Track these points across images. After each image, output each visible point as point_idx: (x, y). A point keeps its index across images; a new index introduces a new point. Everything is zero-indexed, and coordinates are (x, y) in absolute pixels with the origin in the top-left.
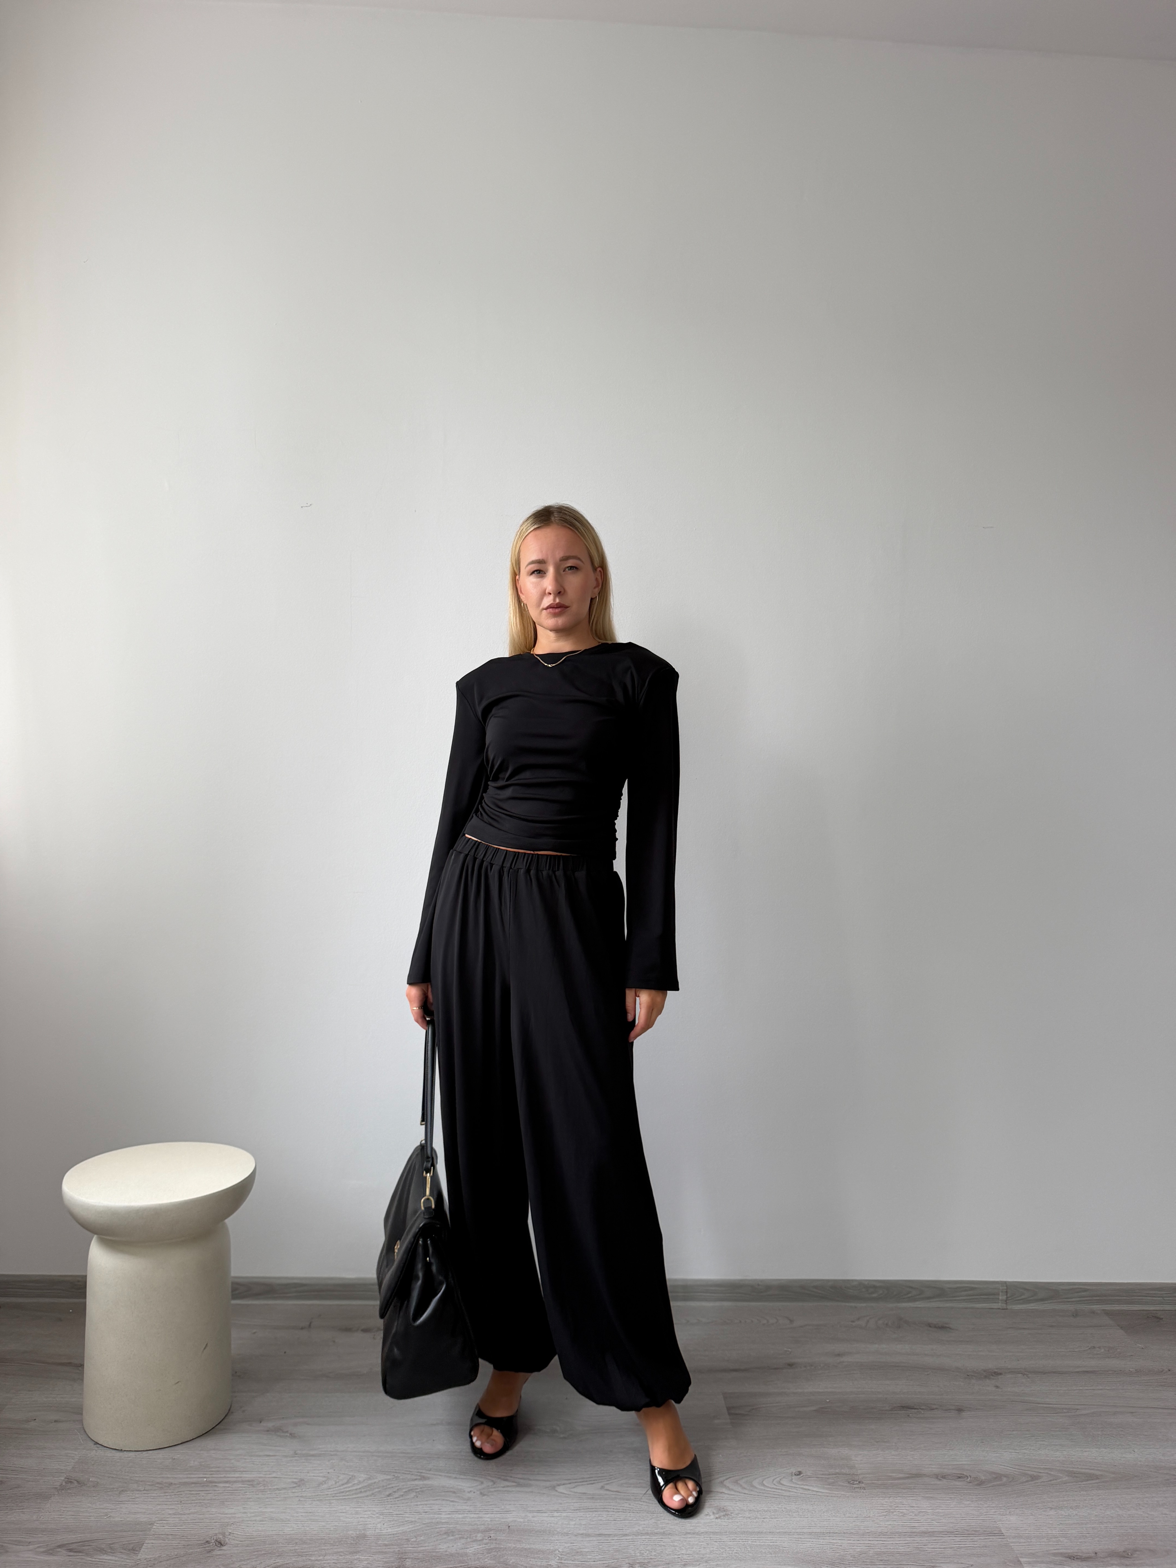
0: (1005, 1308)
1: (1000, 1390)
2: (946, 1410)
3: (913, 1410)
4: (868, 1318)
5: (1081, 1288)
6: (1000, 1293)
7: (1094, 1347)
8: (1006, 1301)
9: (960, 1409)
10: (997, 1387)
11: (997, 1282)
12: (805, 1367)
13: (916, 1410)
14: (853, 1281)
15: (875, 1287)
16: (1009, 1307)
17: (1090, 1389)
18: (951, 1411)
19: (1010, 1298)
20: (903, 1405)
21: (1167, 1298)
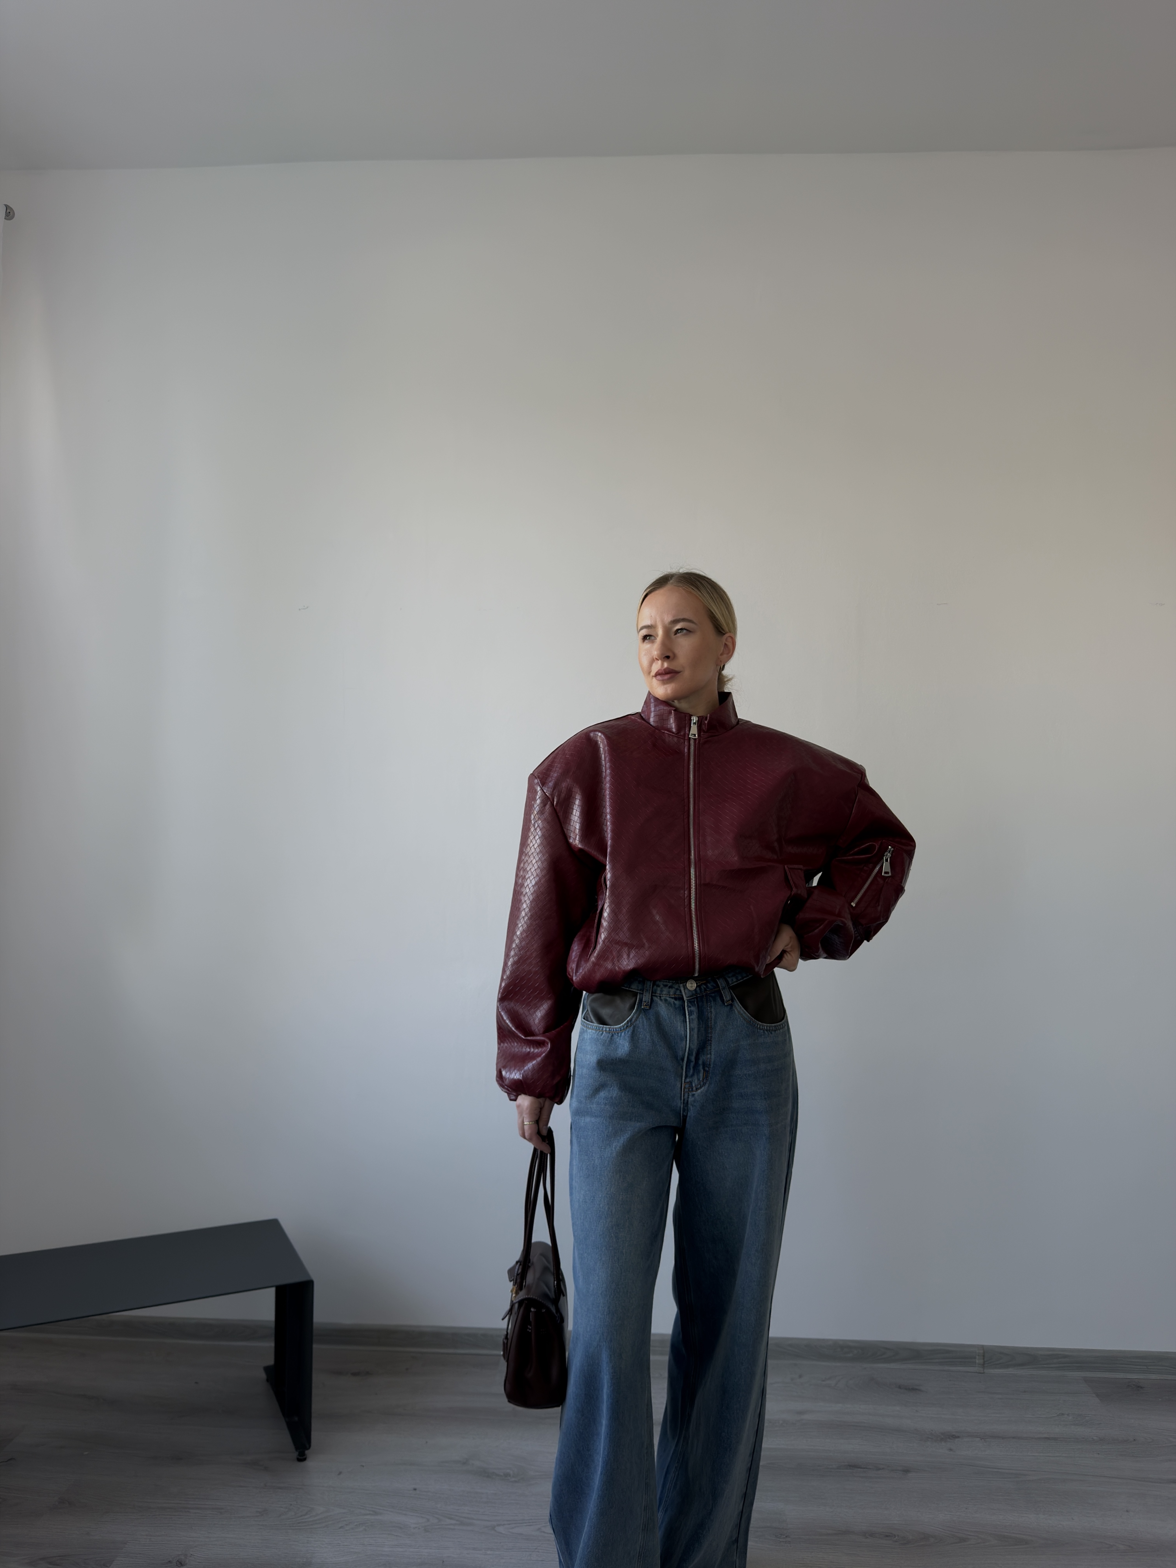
0: (982, 1372)
1: (952, 1453)
2: (892, 1471)
4: (840, 1377)
5: (1062, 1354)
6: (977, 1357)
7: (1063, 1414)
8: (983, 1365)
9: (907, 1470)
10: (951, 1450)
11: (974, 1346)
13: (861, 1470)
14: (828, 1340)
15: (850, 1347)
16: (985, 1371)
17: (1046, 1456)
18: (898, 1472)
19: (987, 1362)
20: (850, 1464)
21: (1149, 1367)
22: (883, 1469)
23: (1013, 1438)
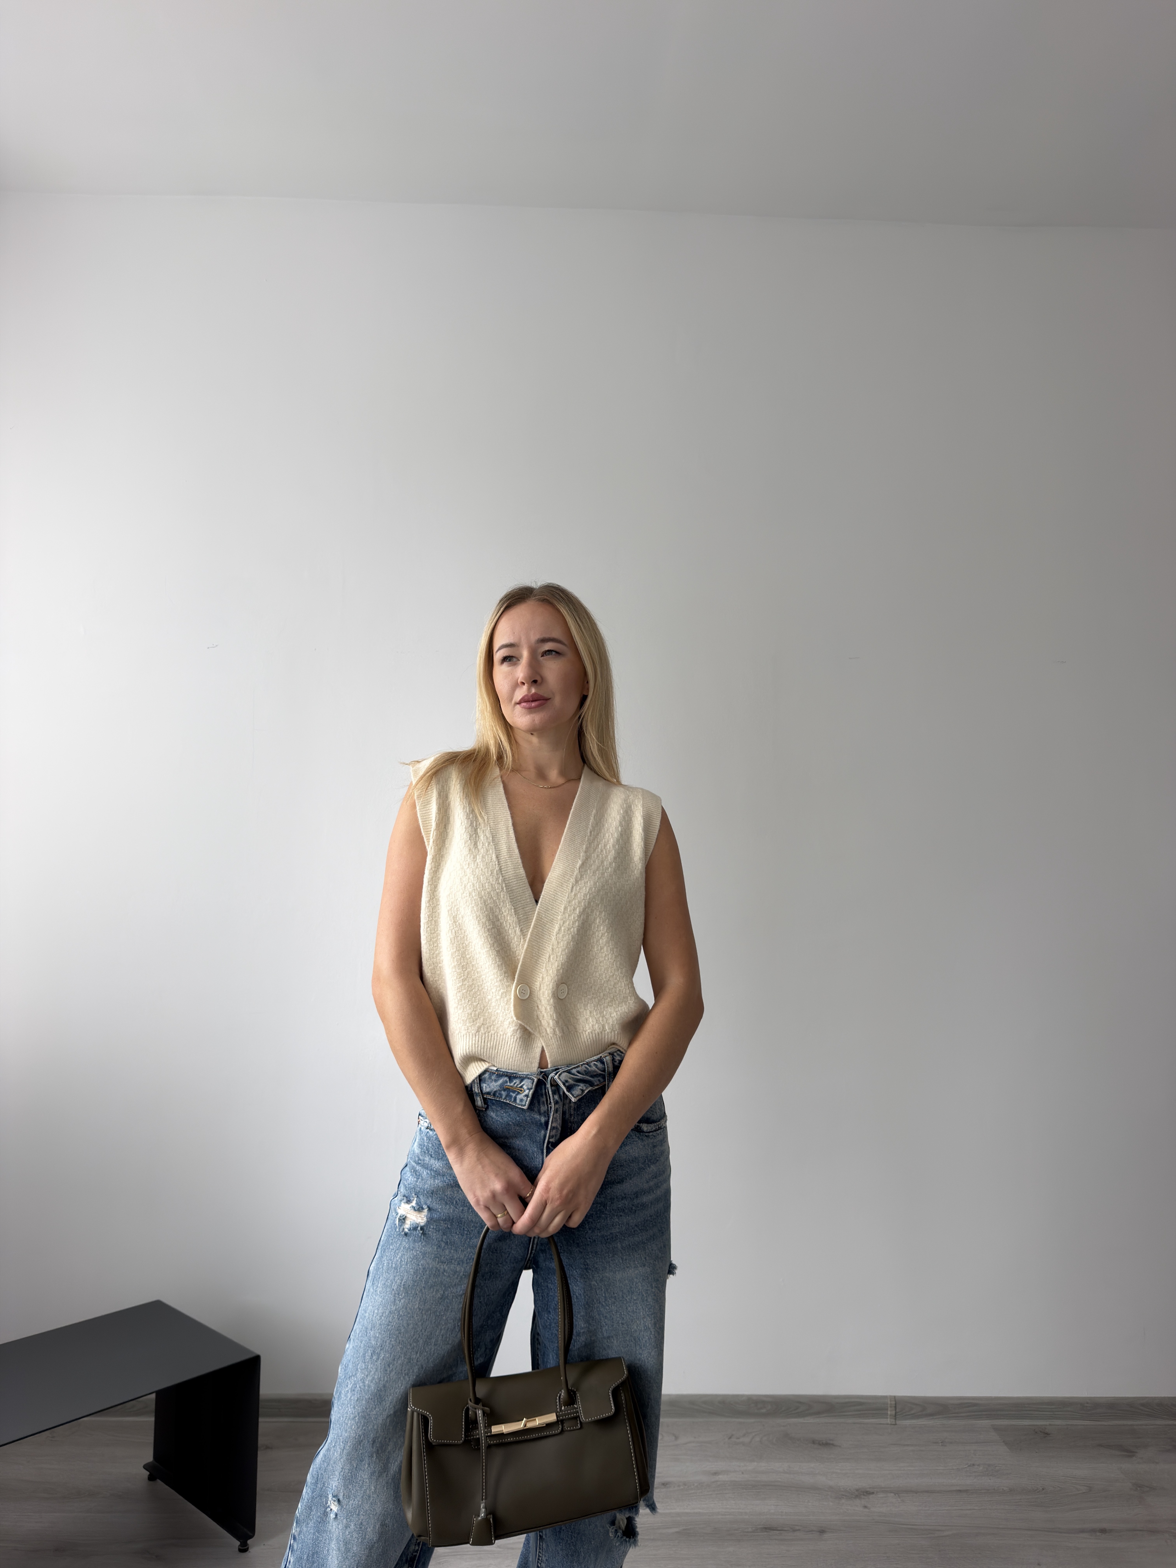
0: (894, 1423)
1: (867, 1510)
2: (809, 1531)
3: (775, 1532)
4: (754, 1434)
5: (971, 1403)
6: (889, 1409)
7: (974, 1465)
8: (895, 1417)
9: (823, 1530)
10: (865, 1507)
11: (885, 1397)
12: (679, 1486)
13: (778, 1532)
14: (742, 1396)
15: (763, 1402)
16: (898, 1422)
17: (959, 1510)
18: (814, 1532)
19: (899, 1413)
20: (766, 1527)
21: (1056, 1413)
22: (799, 1530)
23: (927, 1492)
